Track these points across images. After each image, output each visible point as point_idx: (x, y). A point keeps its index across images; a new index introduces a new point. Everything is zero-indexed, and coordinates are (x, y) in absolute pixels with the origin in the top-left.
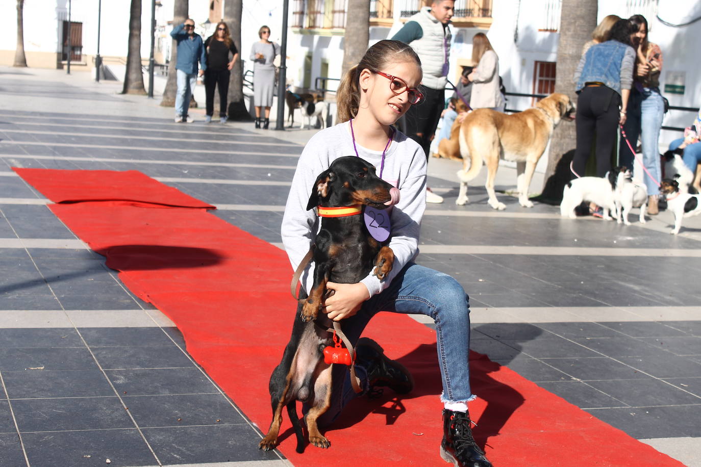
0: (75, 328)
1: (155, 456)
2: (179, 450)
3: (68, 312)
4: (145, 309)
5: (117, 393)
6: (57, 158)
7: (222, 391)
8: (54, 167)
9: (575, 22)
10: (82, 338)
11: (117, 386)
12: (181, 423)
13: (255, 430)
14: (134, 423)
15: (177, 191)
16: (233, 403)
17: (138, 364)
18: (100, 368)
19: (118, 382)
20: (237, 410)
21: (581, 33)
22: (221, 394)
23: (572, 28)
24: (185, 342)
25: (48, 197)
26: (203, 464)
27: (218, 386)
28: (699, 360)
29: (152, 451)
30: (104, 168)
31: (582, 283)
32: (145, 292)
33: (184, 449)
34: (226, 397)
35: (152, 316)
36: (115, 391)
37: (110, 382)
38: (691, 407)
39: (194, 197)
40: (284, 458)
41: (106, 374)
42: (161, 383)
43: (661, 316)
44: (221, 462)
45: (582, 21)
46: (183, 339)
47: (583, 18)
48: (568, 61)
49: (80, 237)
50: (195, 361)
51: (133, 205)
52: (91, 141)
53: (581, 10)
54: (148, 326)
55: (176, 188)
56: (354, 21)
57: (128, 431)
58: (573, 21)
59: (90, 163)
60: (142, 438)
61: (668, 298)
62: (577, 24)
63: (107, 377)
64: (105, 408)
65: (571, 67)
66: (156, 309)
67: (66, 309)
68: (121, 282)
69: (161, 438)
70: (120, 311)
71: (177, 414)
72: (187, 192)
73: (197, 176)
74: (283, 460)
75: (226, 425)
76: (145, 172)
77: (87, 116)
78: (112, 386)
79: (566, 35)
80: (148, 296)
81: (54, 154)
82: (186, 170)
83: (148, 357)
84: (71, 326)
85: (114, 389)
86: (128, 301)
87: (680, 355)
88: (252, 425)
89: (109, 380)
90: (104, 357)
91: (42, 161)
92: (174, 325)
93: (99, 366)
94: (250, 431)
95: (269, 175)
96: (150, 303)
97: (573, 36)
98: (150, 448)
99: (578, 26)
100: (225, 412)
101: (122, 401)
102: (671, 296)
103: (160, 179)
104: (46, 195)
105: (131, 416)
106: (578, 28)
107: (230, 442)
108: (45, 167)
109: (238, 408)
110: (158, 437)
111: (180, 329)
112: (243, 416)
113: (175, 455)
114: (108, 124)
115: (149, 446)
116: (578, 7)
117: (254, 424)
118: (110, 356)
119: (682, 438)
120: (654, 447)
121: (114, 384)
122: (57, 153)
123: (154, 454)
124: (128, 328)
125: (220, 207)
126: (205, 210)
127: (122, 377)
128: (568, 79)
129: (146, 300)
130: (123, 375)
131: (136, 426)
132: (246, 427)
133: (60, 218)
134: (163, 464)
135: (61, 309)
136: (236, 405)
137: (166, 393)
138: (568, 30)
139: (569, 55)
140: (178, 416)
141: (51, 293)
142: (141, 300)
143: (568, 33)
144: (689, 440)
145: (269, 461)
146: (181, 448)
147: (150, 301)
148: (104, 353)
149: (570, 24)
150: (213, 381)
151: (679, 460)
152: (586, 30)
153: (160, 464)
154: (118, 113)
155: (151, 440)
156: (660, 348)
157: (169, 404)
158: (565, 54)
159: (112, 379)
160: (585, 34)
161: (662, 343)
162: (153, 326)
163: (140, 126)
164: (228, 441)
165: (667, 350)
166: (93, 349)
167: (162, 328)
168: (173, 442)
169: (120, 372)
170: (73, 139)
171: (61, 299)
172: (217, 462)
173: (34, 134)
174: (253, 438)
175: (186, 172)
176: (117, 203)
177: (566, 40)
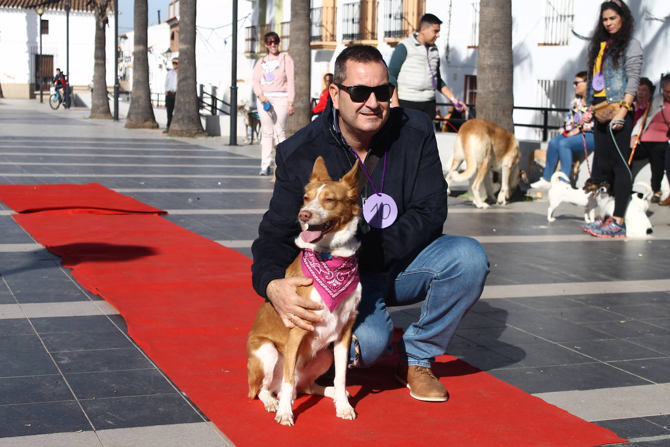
0: (27, 318)
1: (91, 423)
2: (113, 417)
3: (21, 305)
4: (94, 300)
5: (60, 372)
6: (24, 175)
7: (157, 366)
8: (21, 183)
9: (492, 35)
10: (32, 326)
11: (60, 366)
12: (116, 394)
13: (185, 399)
14: (73, 396)
15: (133, 200)
16: (165, 375)
17: (82, 347)
18: (47, 351)
19: (62, 362)
20: (170, 382)
21: (497, 45)
22: (156, 369)
23: (489, 41)
24: (127, 326)
25: (12, 208)
26: (133, 428)
27: (154, 363)
28: (594, 327)
29: (88, 419)
30: (67, 182)
31: (496, 265)
32: (94, 286)
33: (117, 416)
34: (160, 371)
35: (99, 306)
36: (59, 370)
37: (55, 363)
38: (582, 365)
39: (149, 204)
40: (208, 420)
41: (52, 356)
42: (102, 362)
43: (564, 291)
44: (150, 426)
45: (498, 34)
46: (126, 324)
47: (499, 31)
48: (487, 71)
49: (39, 242)
50: (135, 343)
51: (90, 212)
52: (58, 159)
53: (497, 24)
54: (95, 314)
55: (132, 197)
56: (296, 43)
57: (68, 403)
58: (490, 34)
59: (54, 178)
60: (80, 408)
61: (573, 276)
62: (493, 37)
63: (52, 358)
64: (48, 385)
65: (490, 76)
66: (104, 300)
67: (20, 302)
68: (73, 278)
69: (97, 407)
70: (70, 303)
71: (114, 387)
72: (143, 200)
73: (152, 187)
74: (208, 422)
75: (158, 394)
76: (105, 185)
77: (56, 138)
78: (57, 366)
79: (483, 47)
80: (97, 289)
81: (22, 172)
82: (143, 182)
83: (92, 340)
84: (23, 317)
85: (58, 368)
86: (78, 294)
87: (577, 323)
88: (182, 394)
89: (54, 361)
90: (52, 342)
91: (10, 178)
92: (118, 313)
93: (46, 349)
94: (180, 399)
95: (219, 183)
96: (98, 295)
97: (490, 48)
98: (86, 416)
99: (495, 38)
100: (159, 384)
101: (64, 378)
102: (575, 274)
103: (118, 190)
104: (11, 206)
105: (71, 390)
106: (495, 41)
107: (160, 409)
108: (13, 183)
109: (170, 380)
110: (94, 407)
111: (124, 316)
112: (174, 387)
113: (109, 422)
114: (75, 144)
115: (86, 415)
116: (494, 21)
117: (184, 394)
118: (57, 341)
119: (571, 392)
120: (545, 400)
121: (59, 365)
122: (25, 171)
123: (90, 421)
124: (76, 317)
125: (171, 212)
126: (157, 214)
127: (66, 358)
128: (487, 87)
129: (94, 291)
130: (67, 356)
131: (75, 399)
132: (176, 396)
133: (22, 226)
134: (97, 429)
135: (16, 303)
136: (168, 378)
137: (105, 370)
138: (486, 42)
139: (488, 65)
140: (115, 388)
141: (8, 290)
142: (90, 293)
143: (487, 45)
144: (577, 393)
145: (195, 423)
146: (114, 415)
147: (98, 293)
148: (52, 338)
149: (487, 37)
150: (150, 358)
151: (566, 409)
152: (501, 42)
153: (94, 430)
154: (86, 135)
155: (89, 409)
156: (560, 317)
157: (107, 379)
158: (484, 64)
159: (57, 360)
160: (501, 45)
161: (562, 314)
162: (100, 314)
163: (104, 145)
164: (158, 408)
165: (565, 319)
166: (41, 336)
167: (107, 315)
168: (108, 411)
169: (65, 354)
170: (41, 159)
171: (16, 295)
172: (147, 426)
173: (4, 156)
174: (182, 405)
175: (143, 183)
176: (77, 210)
177: (484, 52)
